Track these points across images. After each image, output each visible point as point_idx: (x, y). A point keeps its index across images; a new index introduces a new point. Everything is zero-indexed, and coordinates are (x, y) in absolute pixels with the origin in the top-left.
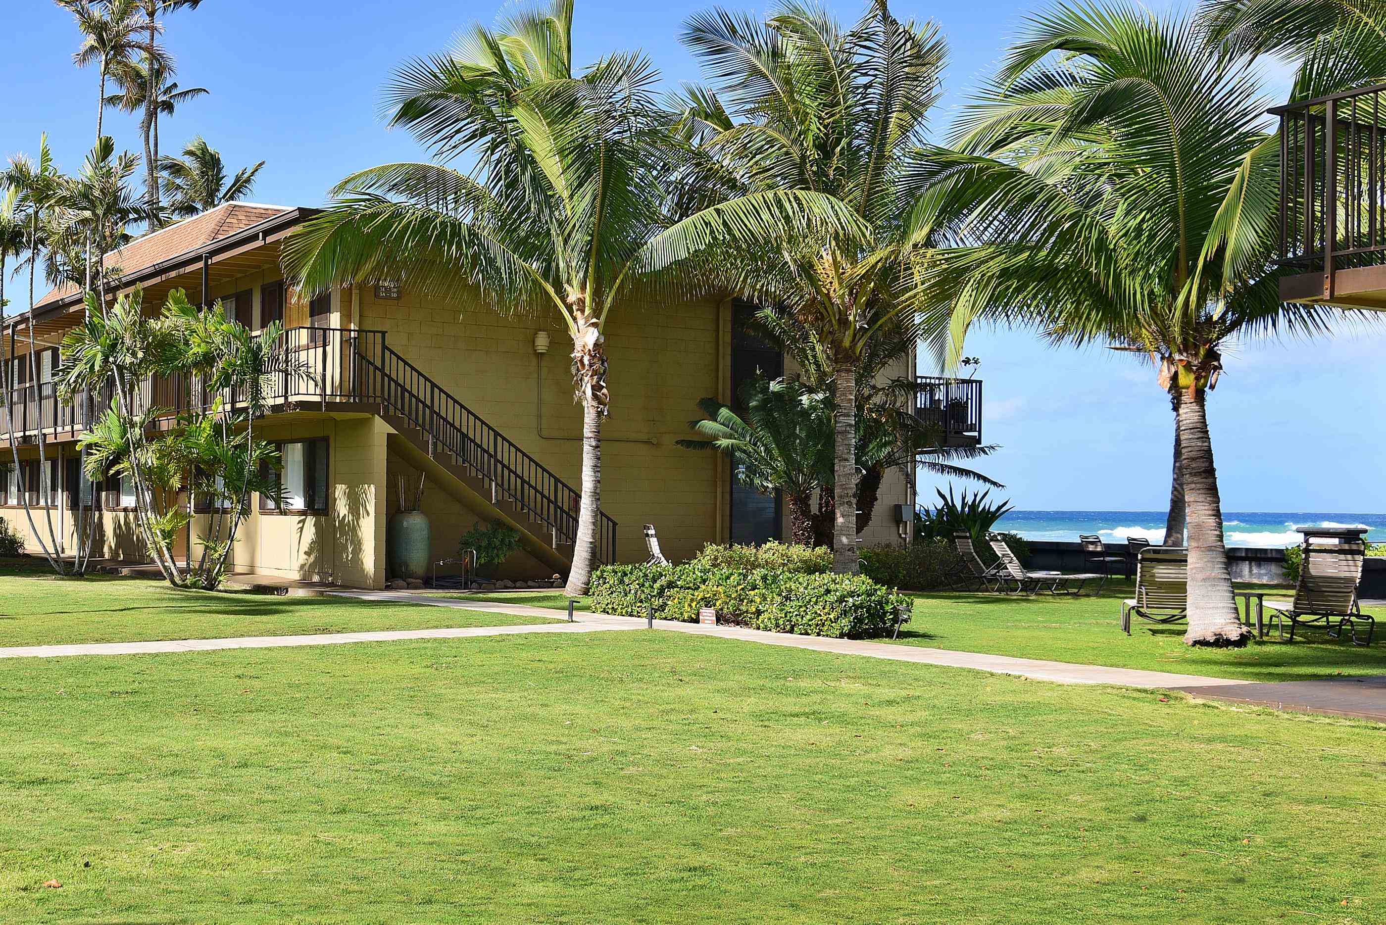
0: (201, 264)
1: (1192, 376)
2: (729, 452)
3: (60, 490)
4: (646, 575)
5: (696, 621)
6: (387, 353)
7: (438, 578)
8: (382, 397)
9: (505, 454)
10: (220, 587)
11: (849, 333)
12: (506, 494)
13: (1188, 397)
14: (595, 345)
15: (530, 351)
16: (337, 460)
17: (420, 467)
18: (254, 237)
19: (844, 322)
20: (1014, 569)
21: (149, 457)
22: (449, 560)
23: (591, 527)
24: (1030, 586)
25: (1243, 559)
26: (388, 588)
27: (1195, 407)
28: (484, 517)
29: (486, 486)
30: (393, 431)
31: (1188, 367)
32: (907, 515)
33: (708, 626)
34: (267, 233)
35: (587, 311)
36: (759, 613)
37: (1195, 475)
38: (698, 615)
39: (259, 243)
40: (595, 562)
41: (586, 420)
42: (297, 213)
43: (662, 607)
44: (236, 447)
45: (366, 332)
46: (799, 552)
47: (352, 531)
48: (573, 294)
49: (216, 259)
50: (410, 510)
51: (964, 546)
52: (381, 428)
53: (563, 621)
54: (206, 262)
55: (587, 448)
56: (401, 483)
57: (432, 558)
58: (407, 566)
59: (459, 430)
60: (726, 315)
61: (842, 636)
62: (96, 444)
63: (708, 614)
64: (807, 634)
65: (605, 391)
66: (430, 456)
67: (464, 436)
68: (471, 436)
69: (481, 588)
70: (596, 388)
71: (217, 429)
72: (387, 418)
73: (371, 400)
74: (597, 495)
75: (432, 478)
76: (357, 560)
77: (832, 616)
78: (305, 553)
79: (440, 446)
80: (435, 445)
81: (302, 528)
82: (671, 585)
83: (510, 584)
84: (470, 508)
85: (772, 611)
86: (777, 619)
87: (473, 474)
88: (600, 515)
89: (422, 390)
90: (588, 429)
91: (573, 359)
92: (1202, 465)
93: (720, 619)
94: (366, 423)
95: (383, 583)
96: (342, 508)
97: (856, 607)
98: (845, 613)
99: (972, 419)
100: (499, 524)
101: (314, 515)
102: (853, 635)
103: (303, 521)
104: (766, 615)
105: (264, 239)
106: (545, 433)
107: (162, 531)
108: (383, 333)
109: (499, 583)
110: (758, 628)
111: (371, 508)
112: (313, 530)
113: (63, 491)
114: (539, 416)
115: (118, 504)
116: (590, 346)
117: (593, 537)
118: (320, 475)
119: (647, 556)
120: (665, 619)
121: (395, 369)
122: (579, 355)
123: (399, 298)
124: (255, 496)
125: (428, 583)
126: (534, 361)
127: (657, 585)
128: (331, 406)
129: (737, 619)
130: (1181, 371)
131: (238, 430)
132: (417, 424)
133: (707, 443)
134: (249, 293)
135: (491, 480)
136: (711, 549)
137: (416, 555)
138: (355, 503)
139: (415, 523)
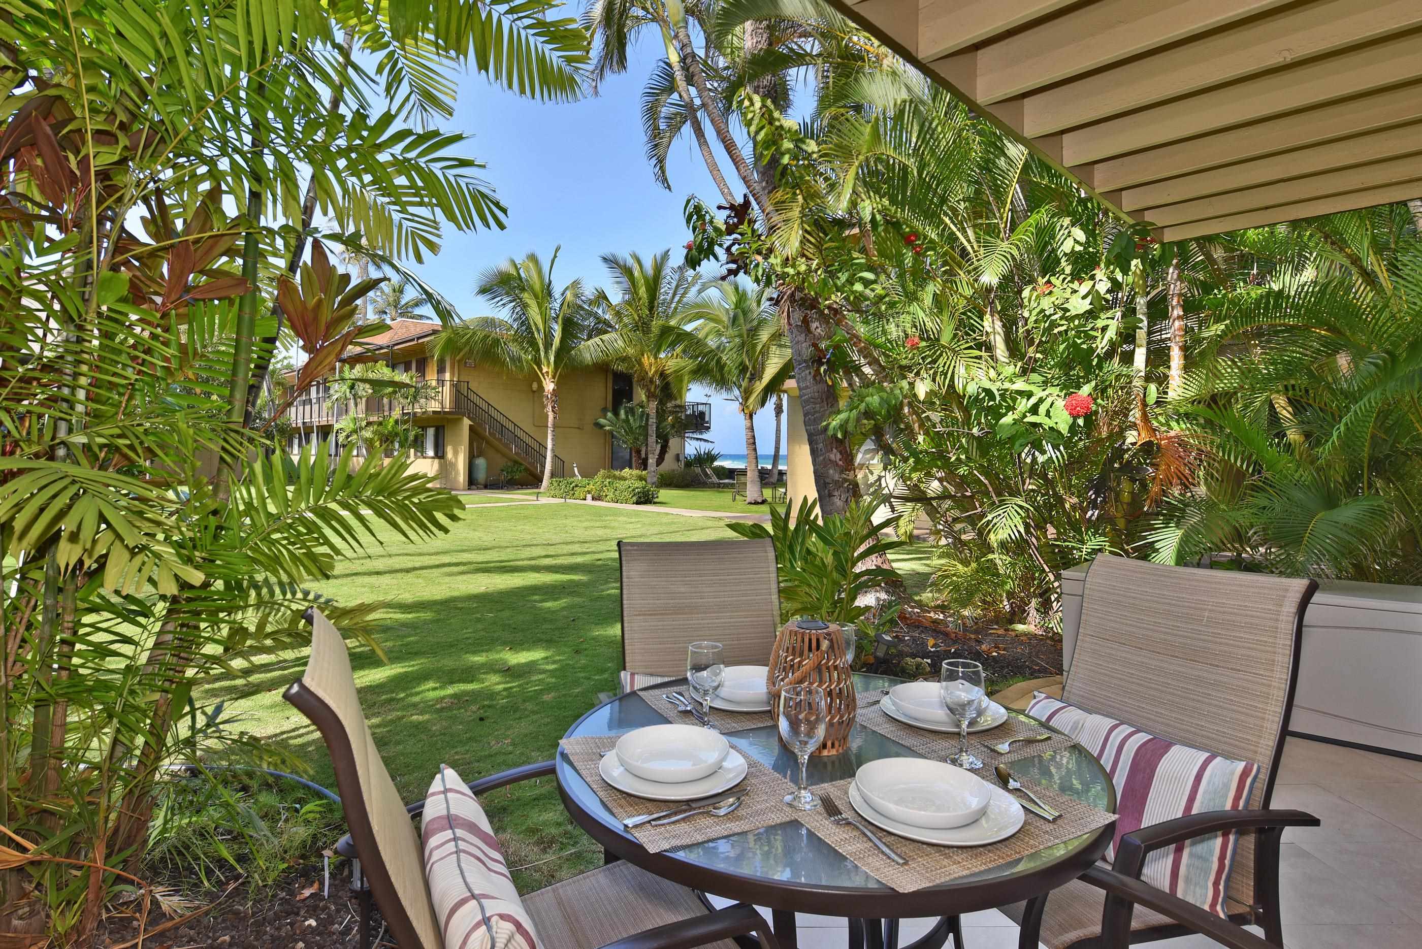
0: (390, 351)
2: (611, 432)
5: (585, 500)
6: (469, 391)
8: (467, 409)
9: (519, 433)
11: (653, 386)
12: (519, 450)
14: (553, 390)
16: (448, 435)
17: (483, 438)
18: (413, 340)
19: (651, 382)
20: (715, 479)
21: (368, 434)
22: (495, 478)
23: (551, 463)
24: (719, 486)
26: (469, 489)
28: (510, 460)
29: (510, 446)
30: (472, 423)
32: (681, 458)
33: (589, 501)
34: (418, 338)
35: (550, 376)
36: (607, 496)
38: (586, 497)
39: (415, 342)
40: (553, 475)
41: (549, 420)
42: (431, 331)
43: (572, 494)
44: (404, 430)
45: (461, 381)
46: (636, 472)
47: (454, 465)
48: (545, 369)
49: (396, 349)
50: (478, 456)
51: (698, 470)
52: (467, 422)
53: (538, 501)
54: (392, 350)
55: (549, 431)
56: (475, 445)
57: (487, 477)
58: (477, 480)
59: (499, 423)
60: (611, 378)
61: (631, 503)
63: (589, 496)
64: (621, 503)
65: (557, 408)
66: (487, 434)
67: (502, 426)
68: (504, 425)
69: (508, 489)
70: (553, 407)
71: (396, 422)
72: (469, 418)
73: (462, 410)
74: (553, 450)
75: (488, 442)
76: (456, 479)
79: (491, 429)
80: (489, 429)
82: (578, 486)
83: (519, 486)
84: (504, 455)
85: (611, 495)
86: (612, 498)
87: (505, 441)
88: (555, 456)
89: (484, 406)
90: (550, 425)
91: (544, 396)
93: (593, 498)
94: (460, 420)
95: (467, 487)
96: (450, 456)
97: (643, 493)
98: (639, 495)
99: (707, 419)
100: (516, 462)
101: (438, 459)
102: (638, 503)
103: (433, 461)
104: (609, 497)
105: (417, 341)
106: (534, 424)
108: (468, 382)
109: (516, 487)
110: (605, 502)
111: (462, 456)
112: (437, 465)
114: (534, 417)
116: (551, 391)
117: (552, 467)
118: (440, 442)
119: (575, 475)
120: (572, 499)
121: (472, 396)
122: (547, 394)
123: (475, 367)
124: (412, 451)
125: (486, 487)
126: (532, 395)
127: (572, 486)
128: (445, 413)
129: (599, 498)
131: (406, 422)
132: (481, 420)
133: (601, 427)
134: (410, 362)
135: (512, 444)
136: (602, 472)
137: (481, 476)
138: (456, 453)
139: (481, 462)
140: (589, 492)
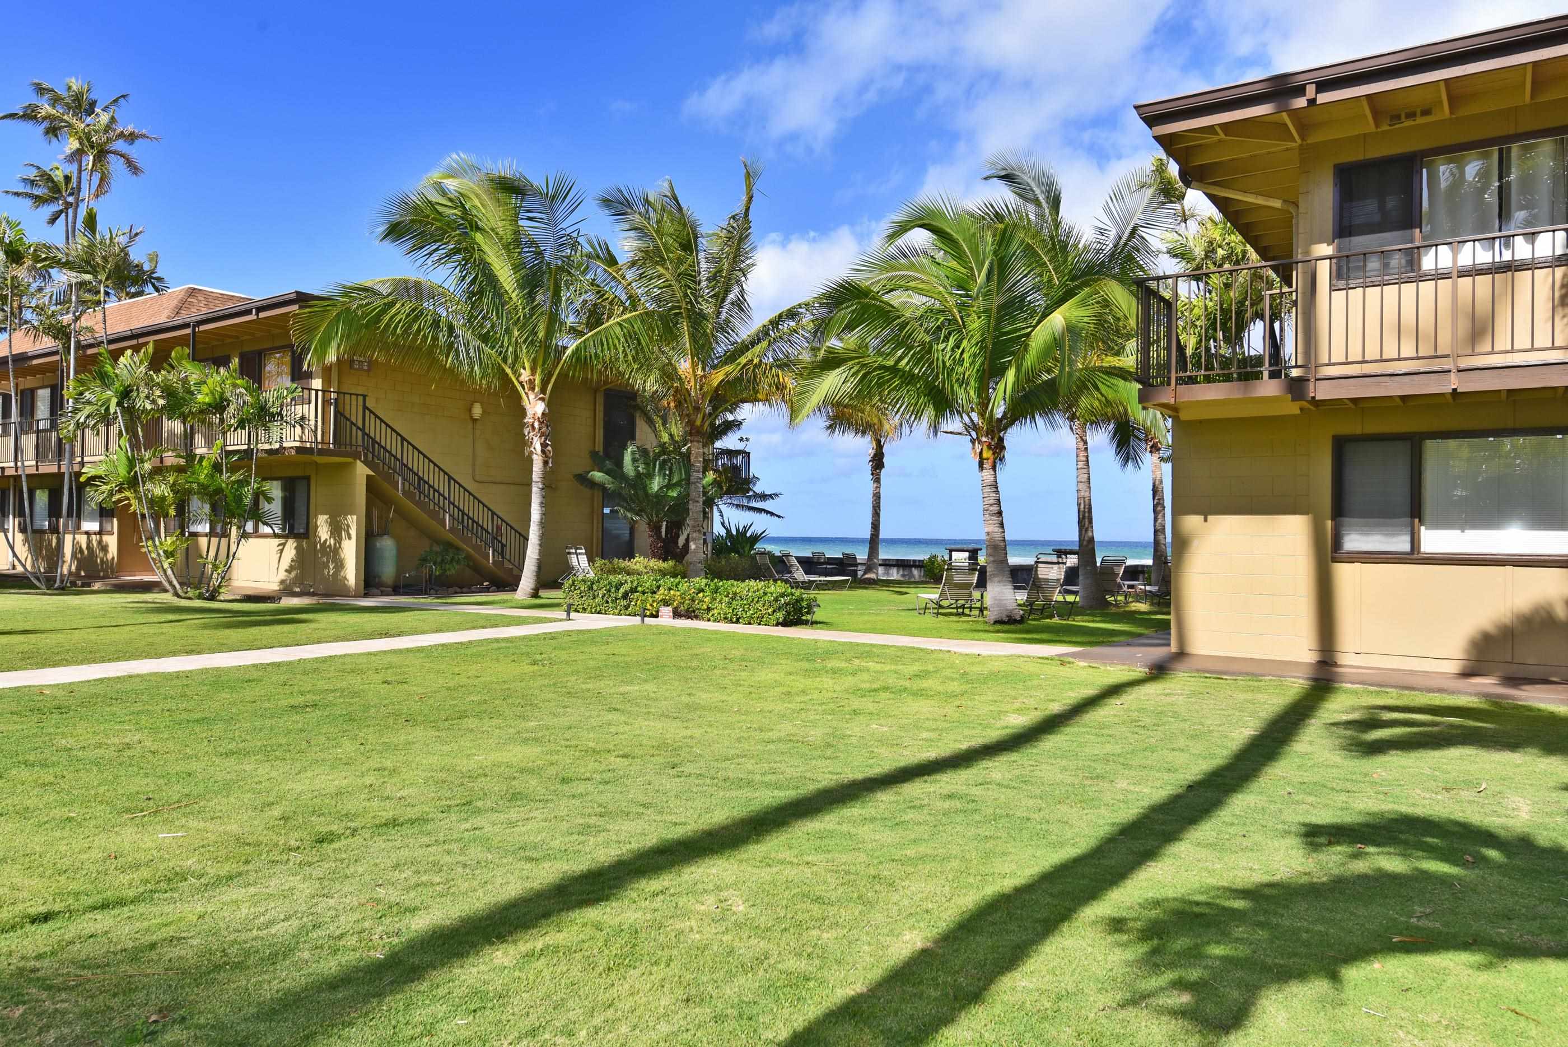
0: (189, 331)
1: (991, 452)
3: (11, 517)
4: (610, 583)
5: (656, 616)
6: (367, 412)
7: (405, 586)
8: (363, 445)
10: (221, 598)
11: (700, 416)
12: (456, 522)
13: (987, 465)
14: (543, 414)
15: (468, 417)
16: (319, 493)
17: (390, 500)
18: (248, 312)
19: (697, 409)
20: (799, 574)
22: (413, 573)
23: (538, 547)
25: (894, 566)
26: (366, 595)
27: (992, 472)
28: (435, 540)
29: (441, 516)
30: (371, 473)
31: (989, 446)
33: (666, 618)
34: (259, 310)
35: (537, 389)
36: (709, 609)
37: (993, 515)
38: (658, 612)
39: (252, 317)
41: (534, 469)
42: (294, 295)
43: (627, 607)
44: (234, 482)
45: (344, 393)
47: (334, 553)
48: (526, 375)
49: (202, 328)
50: (383, 535)
52: (362, 471)
53: (561, 620)
54: (194, 329)
55: (535, 489)
56: (375, 513)
57: (400, 570)
58: (380, 577)
59: (417, 474)
60: (600, 400)
61: (777, 625)
62: (100, 477)
63: (666, 611)
64: (750, 624)
65: (549, 448)
66: (400, 493)
67: (420, 479)
68: (426, 478)
70: (544, 445)
71: (217, 467)
72: (366, 463)
73: (354, 448)
75: (400, 512)
76: (338, 575)
77: (770, 611)
78: (286, 571)
79: (407, 484)
80: (403, 484)
81: (282, 551)
82: (634, 590)
83: (458, 590)
84: (424, 532)
85: (721, 608)
86: (725, 614)
87: (432, 507)
89: (394, 442)
90: (536, 476)
91: (525, 424)
92: (995, 508)
93: (677, 614)
95: (362, 591)
96: (324, 533)
97: (787, 604)
98: (779, 609)
99: (744, 477)
100: (449, 545)
101: (294, 537)
102: (786, 624)
103: (284, 545)
104: (716, 611)
105: (257, 314)
106: (477, 478)
107: (165, 552)
108: (364, 397)
109: (451, 590)
110: (709, 620)
111: (353, 532)
112: (293, 552)
113: (14, 517)
114: (474, 465)
115: (79, 528)
116: (539, 414)
117: (540, 555)
118: (300, 506)
120: (629, 615)
121: (372, 423)
122: (531, 420)
123: (369, 370)
125: (397, 590)
126: (470, 426)
127: (622, 590)
128: (312, 450)
129: (690, 614)
130: (985, 448)
132: (390, 468)
134: (228, 358)
135: (445, 511)
137: (388, 570)
138: (337, 530)
139: (387, 545)
140: (666, 603)
